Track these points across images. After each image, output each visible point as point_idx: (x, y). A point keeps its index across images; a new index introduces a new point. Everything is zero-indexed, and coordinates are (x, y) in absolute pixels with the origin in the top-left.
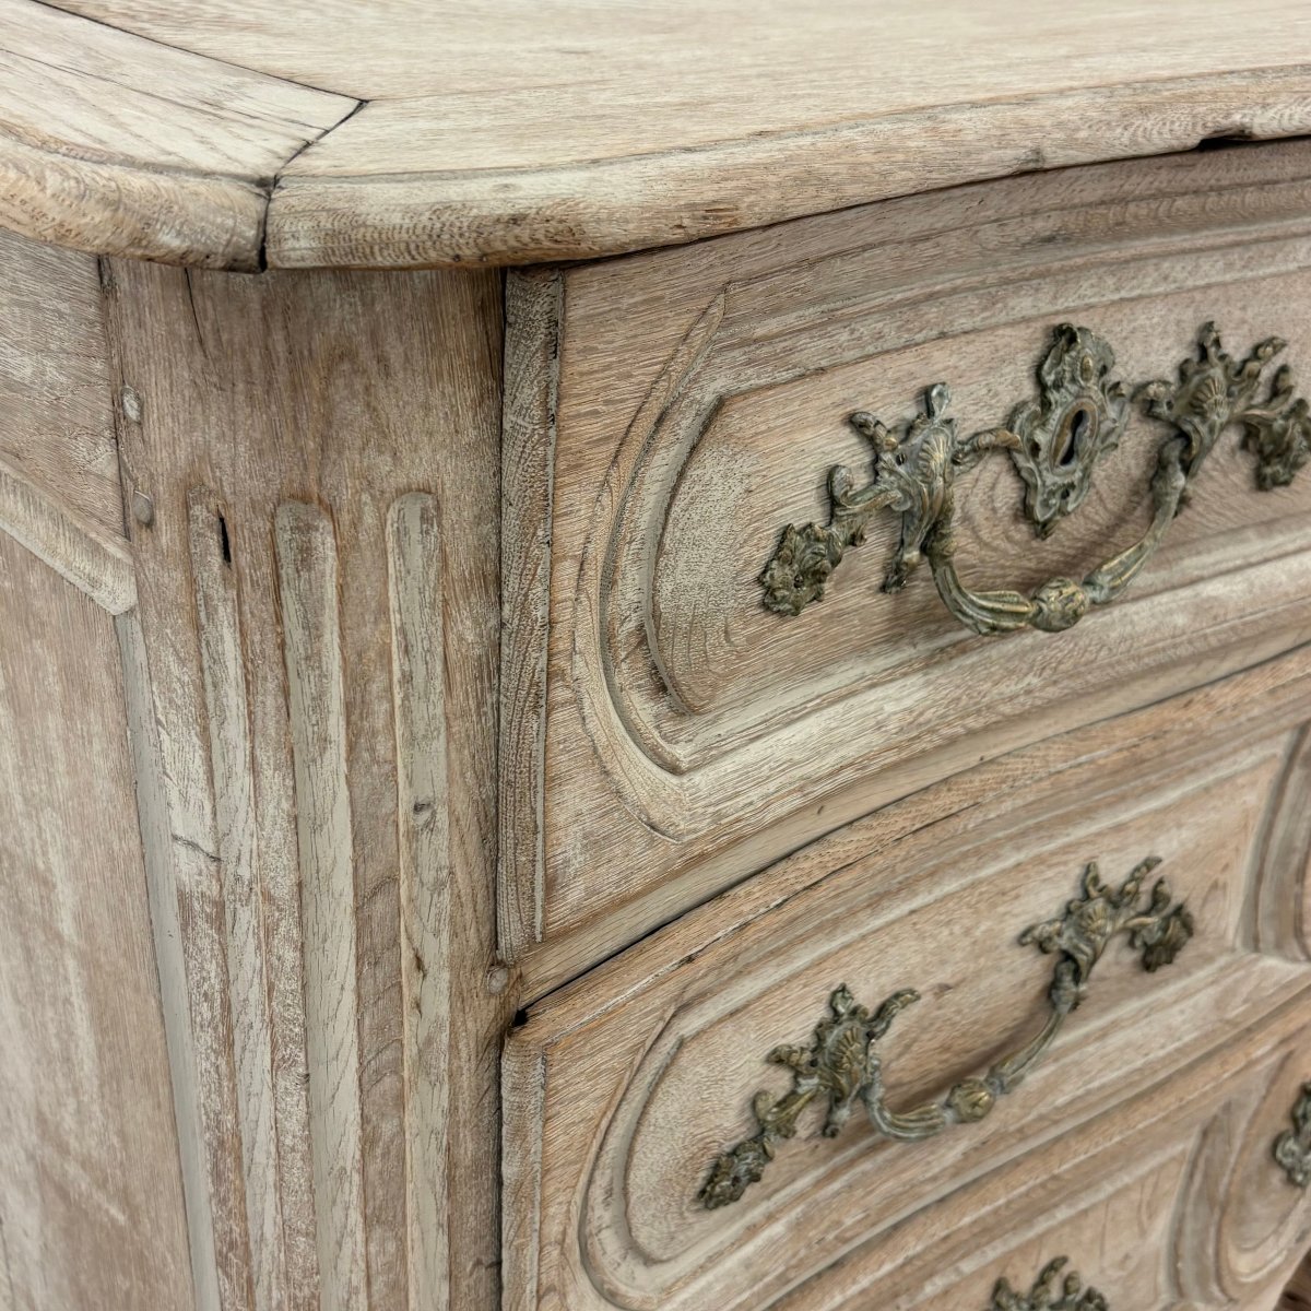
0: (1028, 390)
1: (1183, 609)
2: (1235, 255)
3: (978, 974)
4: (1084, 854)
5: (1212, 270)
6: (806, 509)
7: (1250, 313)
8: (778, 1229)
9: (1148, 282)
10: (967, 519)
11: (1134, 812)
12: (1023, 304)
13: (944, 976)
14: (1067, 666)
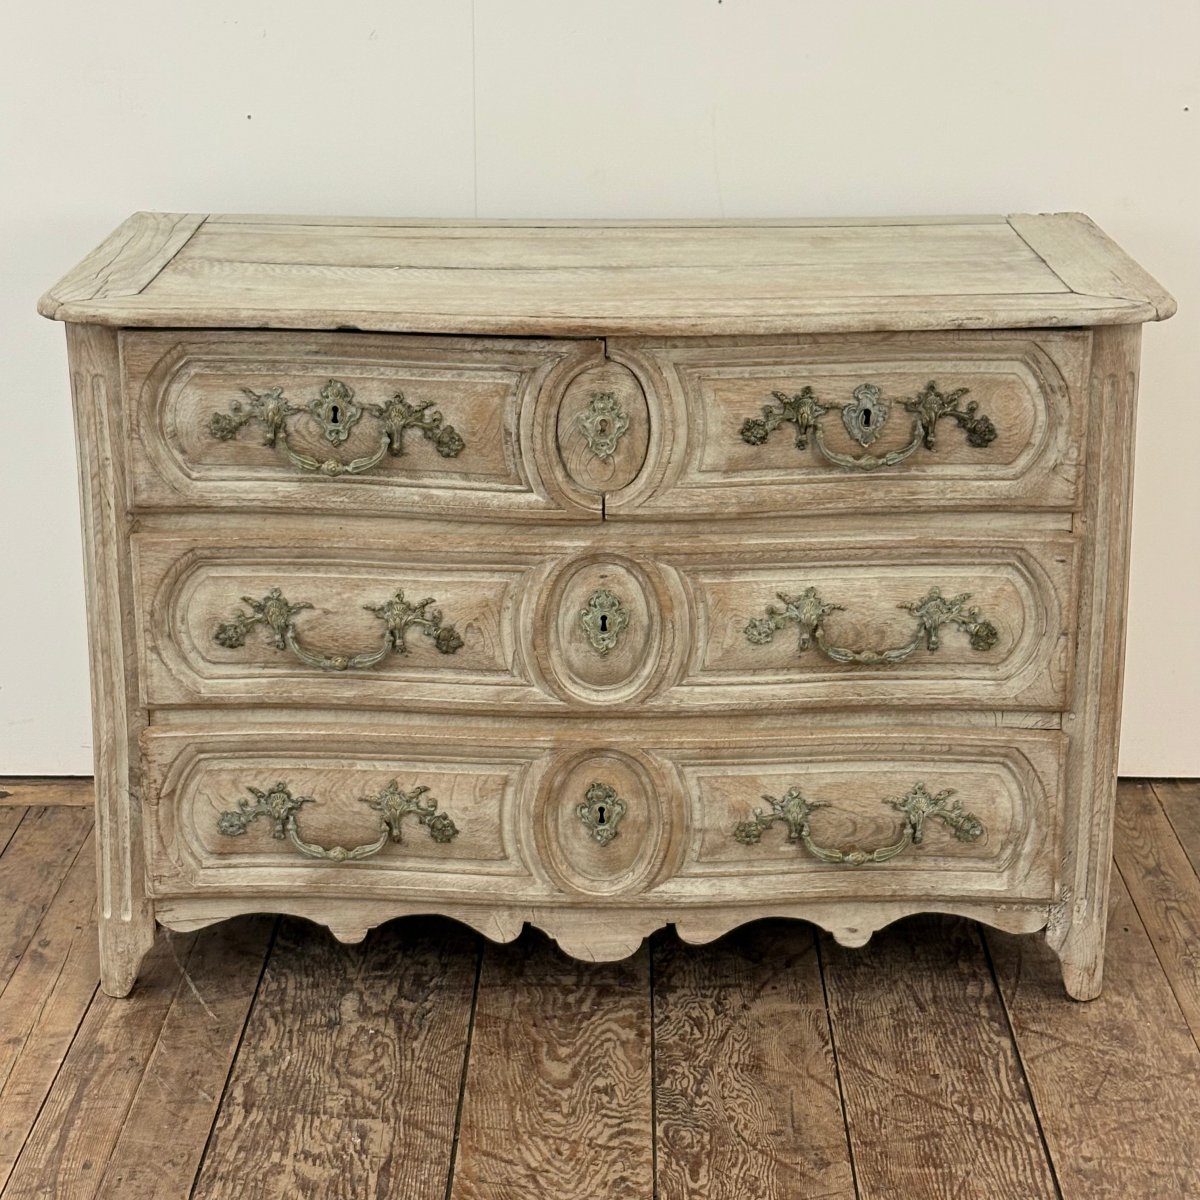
0: (318, 397)
1: (420, 495)
2: (415, 371)
3: (345, 613)
4: (397, 585)
5: (404, 375)
6: (224, 410)
7: (419, 391)
8: (264, 680)
9: (375, 374)
10: (297, 431)
11: (426, 579)
12: (321, 372)
13: (328, 606)
14: (362, 499)
